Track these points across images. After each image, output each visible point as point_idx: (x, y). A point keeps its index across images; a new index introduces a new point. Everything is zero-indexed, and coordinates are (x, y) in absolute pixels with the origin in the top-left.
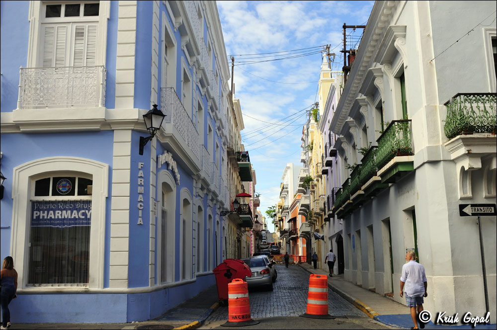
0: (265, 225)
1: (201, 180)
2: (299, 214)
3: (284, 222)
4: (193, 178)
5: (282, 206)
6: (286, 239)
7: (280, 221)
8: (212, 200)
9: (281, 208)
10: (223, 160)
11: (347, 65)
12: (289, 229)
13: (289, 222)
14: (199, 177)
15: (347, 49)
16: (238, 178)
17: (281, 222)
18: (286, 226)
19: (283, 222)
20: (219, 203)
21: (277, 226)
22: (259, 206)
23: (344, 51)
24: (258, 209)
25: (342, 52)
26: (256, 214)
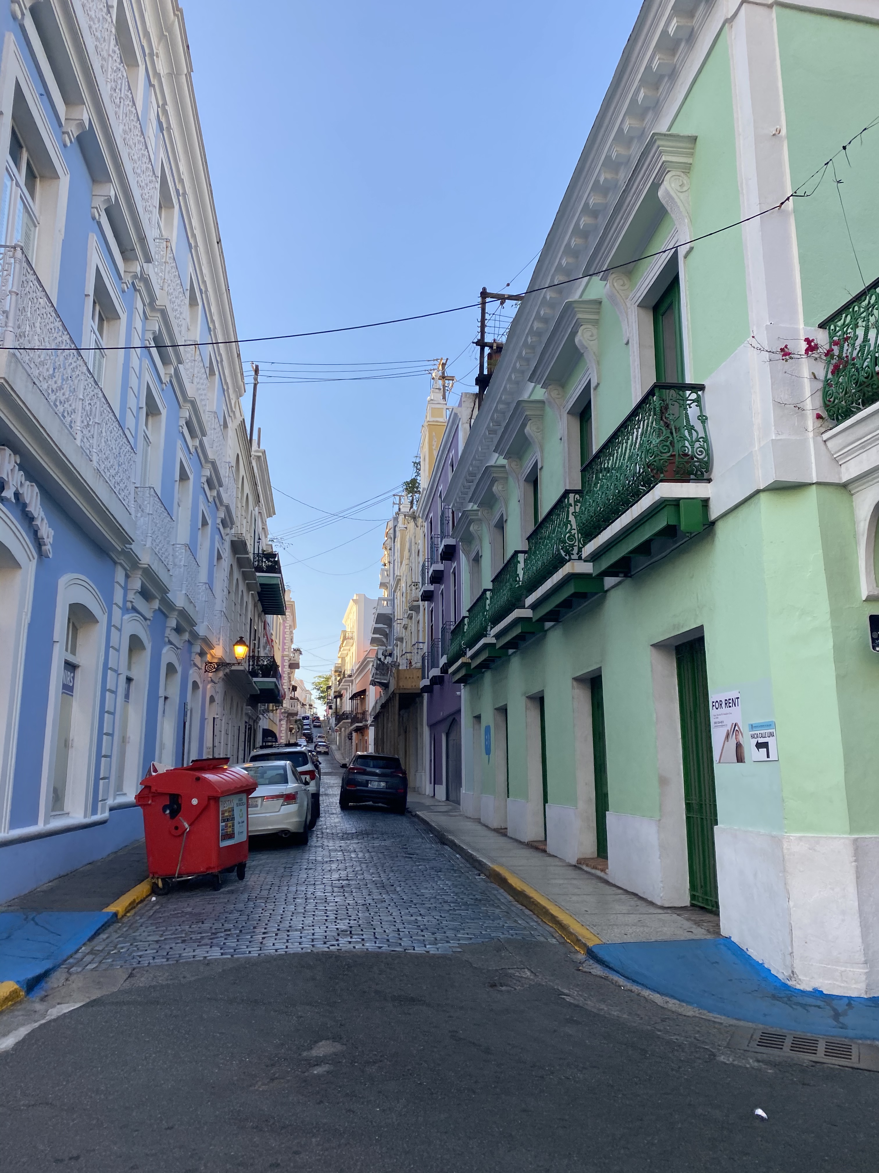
0: (311, 705)
1: (140, 572)
2: (373, 683)
3: (344, 699)
4: (115, 563)
5: (341, 672)
6: (345, 730)
7: (336, 697)
8: (178, 630)
9: (339, 675)
10: (219, 557)
11: (486, 372)
12: (352, 711)
13: (352, 698)
14: (134, 562)
15: (488, 339)
16: (255, 606)
17: (338, 700)
18: (347, 706)
19: (341, 700)
20: (199, 642)
21: (330, 708)
22: (298, 668)
23: (481, 344)
24: (298, 674)
25: (477, 343)
26: (293, 683)
